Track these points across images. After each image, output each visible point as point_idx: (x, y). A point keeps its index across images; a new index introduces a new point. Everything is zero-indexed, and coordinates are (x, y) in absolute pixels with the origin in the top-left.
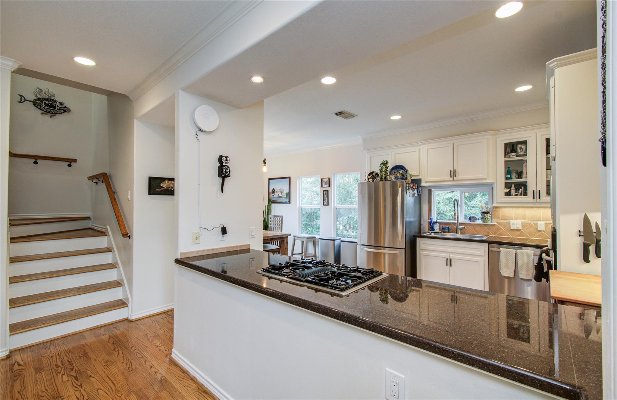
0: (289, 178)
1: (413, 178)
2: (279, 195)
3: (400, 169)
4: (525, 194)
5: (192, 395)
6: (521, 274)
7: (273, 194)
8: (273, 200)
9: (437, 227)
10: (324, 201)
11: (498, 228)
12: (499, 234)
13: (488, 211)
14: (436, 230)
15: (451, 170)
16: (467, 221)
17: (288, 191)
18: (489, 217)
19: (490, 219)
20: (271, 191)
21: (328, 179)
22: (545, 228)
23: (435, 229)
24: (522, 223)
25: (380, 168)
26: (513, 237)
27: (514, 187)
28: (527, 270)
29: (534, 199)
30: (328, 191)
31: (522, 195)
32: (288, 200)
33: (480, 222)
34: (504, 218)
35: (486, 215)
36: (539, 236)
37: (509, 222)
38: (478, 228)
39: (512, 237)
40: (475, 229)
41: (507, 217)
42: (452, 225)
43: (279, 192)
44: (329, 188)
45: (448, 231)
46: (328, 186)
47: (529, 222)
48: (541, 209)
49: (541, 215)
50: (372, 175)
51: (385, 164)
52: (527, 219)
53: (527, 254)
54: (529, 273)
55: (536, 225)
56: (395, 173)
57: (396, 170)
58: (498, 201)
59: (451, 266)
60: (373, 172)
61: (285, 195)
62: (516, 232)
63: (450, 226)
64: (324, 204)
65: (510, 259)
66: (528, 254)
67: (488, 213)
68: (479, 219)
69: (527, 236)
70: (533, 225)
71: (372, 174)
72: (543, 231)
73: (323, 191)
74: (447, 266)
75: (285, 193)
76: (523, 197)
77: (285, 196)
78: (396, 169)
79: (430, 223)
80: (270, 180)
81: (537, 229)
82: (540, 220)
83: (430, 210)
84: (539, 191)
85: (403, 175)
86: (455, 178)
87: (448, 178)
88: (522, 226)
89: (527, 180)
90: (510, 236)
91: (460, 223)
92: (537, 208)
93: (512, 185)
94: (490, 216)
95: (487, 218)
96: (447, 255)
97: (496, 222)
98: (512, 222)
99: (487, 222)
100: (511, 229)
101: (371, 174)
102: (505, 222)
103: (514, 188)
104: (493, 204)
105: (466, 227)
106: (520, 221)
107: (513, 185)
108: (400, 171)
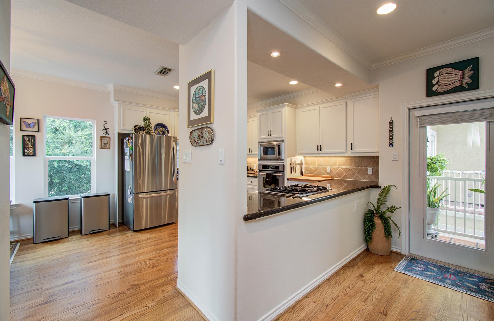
3: (160, 127)
5: (298, 315)
10: (26, 150)
30: (34, 137)
44: (37, 133)
64: (25, 154)
73: (23, 136)
108: (161, 128)
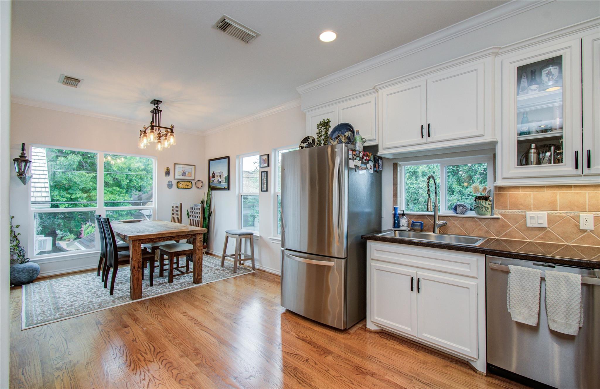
0: (228, 158)
1: (366, 144)
2: (218, 180)
3: (345, 130)
4: (558, 159)
6: (554, 321)
7: (213, 179)
8: (214, 187)
9: (404, 222)
10: (263, 186)
11: (504, 224)
12: (506, 235)
13: (487, 195)
14: (403, 226)
15: (422, 126)
16: (451, 213)
17: (227, 175)
18: (488, 206)
19: (490, 210)
20: (211, 175)
21: (266, 157)
22: (594, 226)
23: (401, 225)
24: (548, 215)
25: (317, 131)
26: (532, 241)
27: (536, 148)
28: (567, 316)
29: (577, 167)
30: (267, 172)
31: (550, 163)
32: (226, 186)
33: (472, 214)
34: (515, 206)
35: (484, 203)
36: (582, 239)
37: (524, 214)
38: (469, 224)
39: (530, 241)
40: (463, 225)
41: (522, 204)
42: (427, 219)
43: (219, 176)
44: (268, 168)
45: (420, 228)
46: (266, 165)
47: (563, 213)
48: (587, 189)
49: (587, 202)
50: (308, 143)
51: (325, 124)
52: (558, 209)
53: (567, 280)
54: (571, 321)
55: (577, 219)
56: (339, 136)
57: (340, 133)
58: (505, 176)
59: (419, 292)
60: (308, 137)
61: (224, 179)
62: (536, 232)
63: (425, 220)
64: (263, 189)
65: (530, 287)
66: (570, 280)
67: (486, 198)
68: (471, 209)
69: (557, 239)
70: (570, 220)
71: (308, 141)
72: (591, 231)
73: (262, 172)
74: (412, 290)
75: (224, 177)
76: (553, 166)
77: (224, 181)
78: (340, 130)
79: (395, 215)
80: (210, 162)
81: (578, 226)
82: (584, 210)
83: (395, 196)
84: (589, 151)
85: (349, 139)
86: (429, 140)
87: (419, 140)
88: (548, 220)
89: (562, 132)
90: (524, 238)
91: (439, 216)
92: (579, 189)
93: (531, 145)
94: (489, 204)
95: (485, 207)
96: (412, 272)
97: (501, 214)
98: (529, 213)
99: (485, 215)
100: (528, 226)
101: (305, 140)
102: (516, 213)
103: (535, 151)
104: (495, 181)
105: (447, 223)
106: (545, 213)
107: (533, 146)
108: (346, 132)
